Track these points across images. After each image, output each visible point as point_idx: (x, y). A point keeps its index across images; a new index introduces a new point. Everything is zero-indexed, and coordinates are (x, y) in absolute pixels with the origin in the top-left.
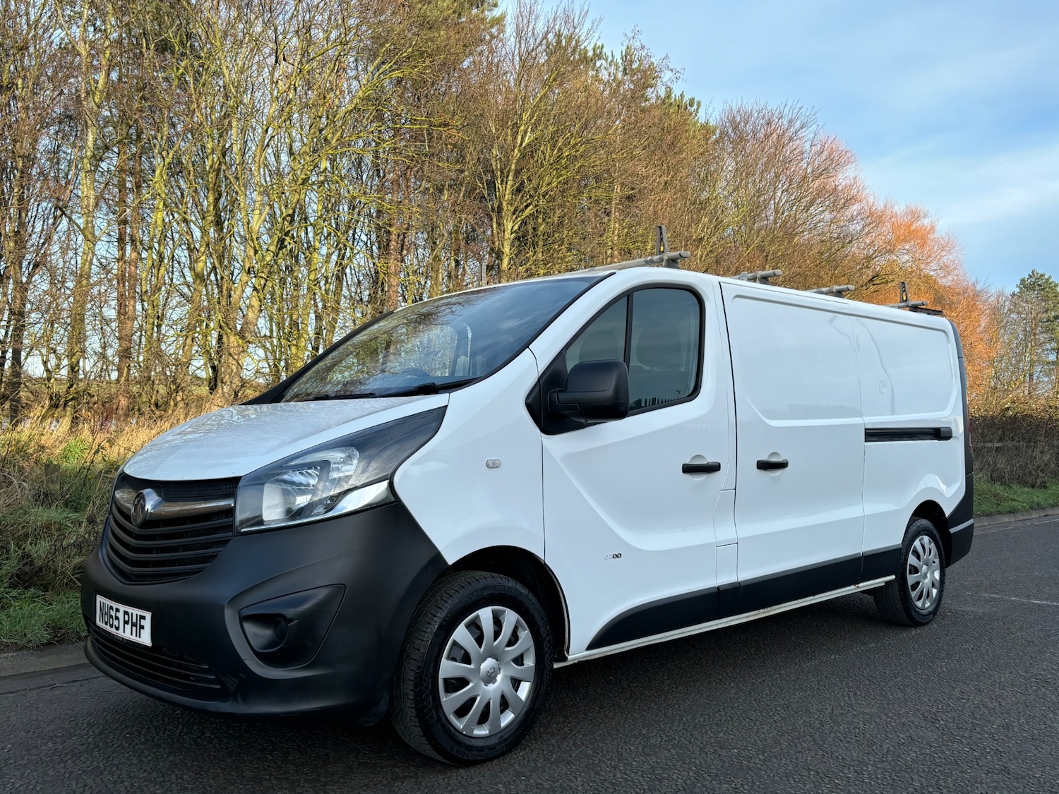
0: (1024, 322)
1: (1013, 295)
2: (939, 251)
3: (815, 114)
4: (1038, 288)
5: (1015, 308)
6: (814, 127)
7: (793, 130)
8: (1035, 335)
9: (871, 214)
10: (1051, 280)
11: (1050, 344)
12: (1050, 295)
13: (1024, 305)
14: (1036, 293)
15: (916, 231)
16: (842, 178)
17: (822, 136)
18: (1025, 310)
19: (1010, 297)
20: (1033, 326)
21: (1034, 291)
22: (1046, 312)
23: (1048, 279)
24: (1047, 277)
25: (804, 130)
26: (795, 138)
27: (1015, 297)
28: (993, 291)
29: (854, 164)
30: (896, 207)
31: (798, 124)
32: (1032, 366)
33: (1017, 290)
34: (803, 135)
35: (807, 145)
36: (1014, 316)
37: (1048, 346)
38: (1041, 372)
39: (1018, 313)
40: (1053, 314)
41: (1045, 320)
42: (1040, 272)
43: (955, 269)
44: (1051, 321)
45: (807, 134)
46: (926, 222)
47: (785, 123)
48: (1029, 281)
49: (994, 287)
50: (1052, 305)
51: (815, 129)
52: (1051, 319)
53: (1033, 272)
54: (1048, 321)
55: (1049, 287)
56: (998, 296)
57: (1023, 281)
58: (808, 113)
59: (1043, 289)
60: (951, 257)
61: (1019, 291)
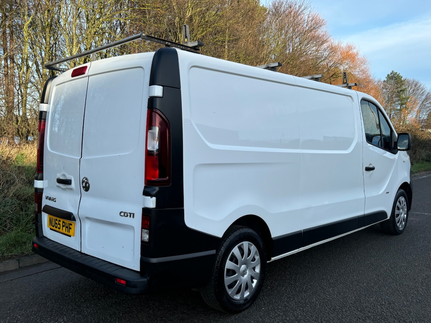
0: (388, 93)
1: (384, 81)
2: (360, 64)
3: (310, 3)
4: (394, 78)
5: (385, 87)
6: (310, 9)
7: (301, 10)
8: (392, 98)
9: (332, 48)
10: (399, 75)
11: (398, 102)
12: (399, 81)
13: (388, 85)
14: (393, 80)
15: (351, 55)
16: (320, 32)
17: (312, 13)
18: (389, 88)
19: (383, 82)
20: (392, 94)
21: (393, 79)
22: (397, 88)
23: (398, 75)
24: (398, 74)
25: (305, 10)
26: (302, 14)
27: (385, 82)
28: (376, 80)
29: (325, 26)
30: (342, 44)
31: (303, 8)
32: (391, 111)
33: (386, 79)
34: (304, 13)
35: (307, 17)
36: (384, 90)
37: (397, 103)
38: (394, 113)
39: (386, 89)
40: (400, 89)
41: (396, 92)
42: (395, 71)
43: (367, 71)
44: (399, 92)
45: (307, 12)
46: (355, 51)
47: (297, 7)
48: (391, 75)
49: (377, 78)
50: (399, 86)
51: (310, 10)
52: (399, 91)
53: (392, 72)
54: (398, 92)
55: (399, 78)
56: (378, 82)
57: (388, 75)
58: (307, 3)
59: (396, 79)
60: (365, 66)
61: (386, 80)
